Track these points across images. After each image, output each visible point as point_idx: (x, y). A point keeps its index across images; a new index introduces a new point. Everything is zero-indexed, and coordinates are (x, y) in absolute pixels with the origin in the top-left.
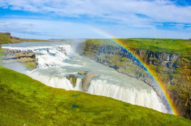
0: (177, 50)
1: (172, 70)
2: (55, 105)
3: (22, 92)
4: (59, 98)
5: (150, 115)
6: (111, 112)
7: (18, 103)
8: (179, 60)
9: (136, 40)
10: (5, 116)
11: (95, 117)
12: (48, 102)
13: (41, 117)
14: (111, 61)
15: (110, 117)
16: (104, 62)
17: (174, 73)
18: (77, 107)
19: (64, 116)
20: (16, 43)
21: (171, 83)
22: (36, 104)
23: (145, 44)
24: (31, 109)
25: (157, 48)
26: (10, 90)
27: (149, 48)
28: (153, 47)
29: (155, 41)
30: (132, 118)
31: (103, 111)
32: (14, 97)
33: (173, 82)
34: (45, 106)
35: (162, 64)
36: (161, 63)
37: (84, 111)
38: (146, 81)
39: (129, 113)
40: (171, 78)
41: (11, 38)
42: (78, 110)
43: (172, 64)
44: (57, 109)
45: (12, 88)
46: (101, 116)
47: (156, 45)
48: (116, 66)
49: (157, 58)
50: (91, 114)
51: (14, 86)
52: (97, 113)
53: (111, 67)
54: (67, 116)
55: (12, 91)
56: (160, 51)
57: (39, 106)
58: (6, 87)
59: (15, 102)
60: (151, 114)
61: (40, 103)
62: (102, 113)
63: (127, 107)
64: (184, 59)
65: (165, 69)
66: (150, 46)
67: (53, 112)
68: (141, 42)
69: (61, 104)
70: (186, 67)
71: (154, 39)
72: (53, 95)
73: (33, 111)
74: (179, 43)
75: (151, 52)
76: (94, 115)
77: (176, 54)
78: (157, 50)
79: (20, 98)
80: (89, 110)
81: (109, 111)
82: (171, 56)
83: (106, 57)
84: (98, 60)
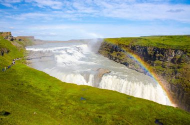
0: (182, 46)
1: (177, 65)
2: (66, 98)
3: (39, 87)
4: (70, 92)
5: (149, 107)
6: (114, 104)
7: (34, 96)
8: (184, 55)
9: (145, 38)
10: (20, 106)
11: (99, 108)
12: (60, 95)
13: (52, 108)
14: (122, 58)
15: (112, 108)
16: (116, 59)
17: (179, 68)
18: (85, 99)
19: (71, 107)
21: (176, 78)
22: (49, 97)
24: (44, 101)
25: (162, 44)
26: (29, 85)
27: (156, 45)
28: (160, 44)
29: (162, 38)
30: (131, 109)
31: (106, 103)
32: (32, 91)
33: (177, 77)
34: (57, 99)
35: (168, 59)
36: (166, 58)
37: (90, 103)
39: (131, 105)
40: (176, 72)
41: (35, 40)
42: (85, 102)
43: (177, 59)
44: (66, 100)
45: (31, 84)
46: (104, 107)
47: (162, 42)
48: (126, 63)
49: (163, 54)
50: (96, 105)
51: (33, 82)
52: (101, 104)
53: (122, 63)
54: (74, 107)
55: (31, 86)
56: (165, 48)
57: (52, 99)
58: (26, 82)
59: (32, 95)
60: (151, 105)
61: (53, 96)
62: (105, 104)
63: (129, 100)
65: (171, 64)
66: (157, 44)
67: (63, 103)
68: (149, 40)
69: (71, 97)
71: (161, 37)
72: (65, 90)
73: (46, 102)
75: (157, 48)
76: (98, 106)
78: (163, 47)
79: (36, 92)
80: (95, 102)
81: (112, 102)
82: (176, 51)
83: (118, 55)
84: (111, 58)
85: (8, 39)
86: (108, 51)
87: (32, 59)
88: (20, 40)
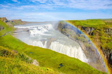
0: (94, 26)
1: (91, 36)
5: (62, 57)
8: (95, 31)
14: (66, 32)
16: (64, 33)
20: (24, 24)
21: (89, 43)
23: (81, 23)
27: (83, 25)
28: (85, 24)
29: (88, 21)
31: (41, 55)
35: (87, 33)
38: (79, 42)
40: (89, 40)
41: (22, 22)
43: (91, 33)
45: (9, 45)
48: (68, 35)
49: (85, 30)
53: (66, 35)
58: (6, 44)
63: (54, 54)
64: (97, 30)
70: (97, 34)
72: (25, 48)
74: (98, 22)
75: (83, 27)
77: (94, 28)
78: (85, 26)
81: (44, 55)
82: (91, 29)
83: (65, 30)
84: (62, 32)
85: (4, 22)
86: (61, 28)
87: (16, 32)
88: (12, 22)
